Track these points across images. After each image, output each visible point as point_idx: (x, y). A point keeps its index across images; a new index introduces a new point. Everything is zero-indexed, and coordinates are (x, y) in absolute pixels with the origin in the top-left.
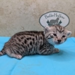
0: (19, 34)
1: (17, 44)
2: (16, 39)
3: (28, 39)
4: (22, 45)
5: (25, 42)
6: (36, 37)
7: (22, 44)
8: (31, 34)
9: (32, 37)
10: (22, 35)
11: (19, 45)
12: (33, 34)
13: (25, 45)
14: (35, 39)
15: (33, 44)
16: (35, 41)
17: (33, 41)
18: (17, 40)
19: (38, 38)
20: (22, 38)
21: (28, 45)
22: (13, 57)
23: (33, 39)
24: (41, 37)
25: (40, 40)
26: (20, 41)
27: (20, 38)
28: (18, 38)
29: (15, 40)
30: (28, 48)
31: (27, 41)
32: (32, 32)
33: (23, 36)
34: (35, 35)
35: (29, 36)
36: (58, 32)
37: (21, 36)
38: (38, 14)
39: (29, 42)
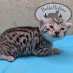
0: (9, 31)
1: (8, 42)
2: (6, 36)
3: (20, 36)
4: (14, 44)
5: (18, 40)
6: (31, 34)
8: (24, 30)
9: (26, 34)
10: (14, 31)
11: (10, 43)
12: (27, 30)
14: (29, 36)
15: (27, 43)
16: (30, 39)
17: (26, 39)
18: (8, 38)
19: (32, 35)
20: (14, 36)
22: (3, 60)
23: (27, 37)
24: (36, 34)
25: (36, 38)
26: (11, 39)
27: (11, 35)
28: (8, 36)
29: (6, 39)
30: (22, 47)
31: (20, 38)
32: (25, 28)
33: (14, 33)
34: (29, 31)
35: (22, 33)
36: (55, 23)
37: (12, 33)
38: (33, 6)
39: (22, 40)
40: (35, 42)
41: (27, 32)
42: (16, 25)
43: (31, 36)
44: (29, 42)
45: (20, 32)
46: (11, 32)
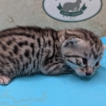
3: (21, 44)
5: (16, 50)
7: (8, 55)
9: (30, 40)
12: (33, 33)
13: (15, 56)
16: (37, 50)
17: (31, 50)
20: (9, 43)
21: (21, 58)
23: (32, 45)
24: (49, 42)
25: (48, 48)
26: (4, 48)
31: (19, 48)
35: (24, 39)
39: (23, 50)
40: (45, 55)
41: (33, 37)
42: (13, 21)
43: (40, 45)
44: (35, 53)
45: (20, 37)
46: (5, 36)
